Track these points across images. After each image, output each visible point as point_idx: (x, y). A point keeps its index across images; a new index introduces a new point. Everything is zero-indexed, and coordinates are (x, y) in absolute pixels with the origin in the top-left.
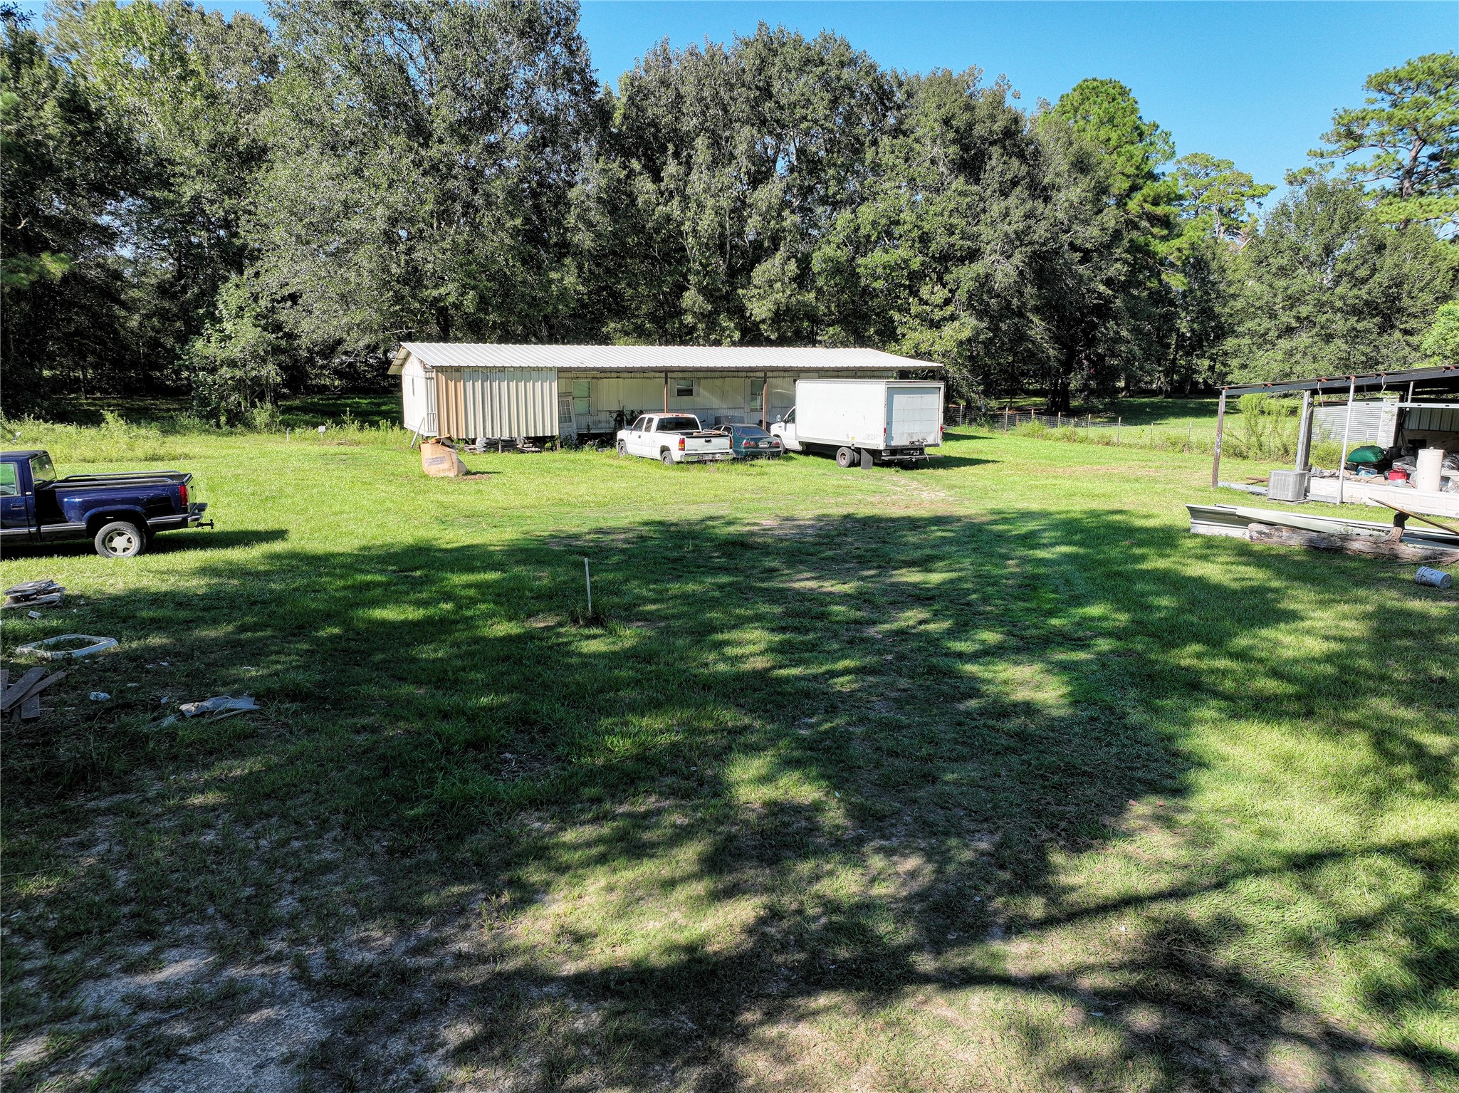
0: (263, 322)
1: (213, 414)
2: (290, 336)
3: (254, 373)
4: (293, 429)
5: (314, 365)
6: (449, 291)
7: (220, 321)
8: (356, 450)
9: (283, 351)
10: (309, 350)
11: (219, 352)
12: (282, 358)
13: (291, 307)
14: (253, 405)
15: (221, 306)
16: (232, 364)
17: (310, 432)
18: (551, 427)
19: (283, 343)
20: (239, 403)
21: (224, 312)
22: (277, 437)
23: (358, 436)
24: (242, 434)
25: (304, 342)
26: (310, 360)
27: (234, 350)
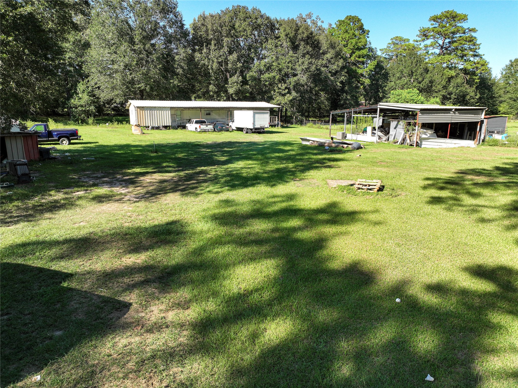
0: (90, 94)
1: (77, 120)
2: (98, 98)
3: (88, 109)
4: (99, 124)
5: (105, 107)
6: (142, 86)
7: (78, 94)
8: (116, 129)
9: (96, 103)
10: (103, 102)
11: (78, 103)
12: (96, 104)
13: (98, 90)
14: (88, 117)
15: (78, 90)
16: (82, 106)
17: (104, 125)
18: (169, 123)
19: (96, 100)
20: (84, 117)
21: (79, 91)
22: (95, 126)
23: (117, 126)
24: (85, 125)
25: (102, 100)
26: (104, 105)
27: (82, 102)
